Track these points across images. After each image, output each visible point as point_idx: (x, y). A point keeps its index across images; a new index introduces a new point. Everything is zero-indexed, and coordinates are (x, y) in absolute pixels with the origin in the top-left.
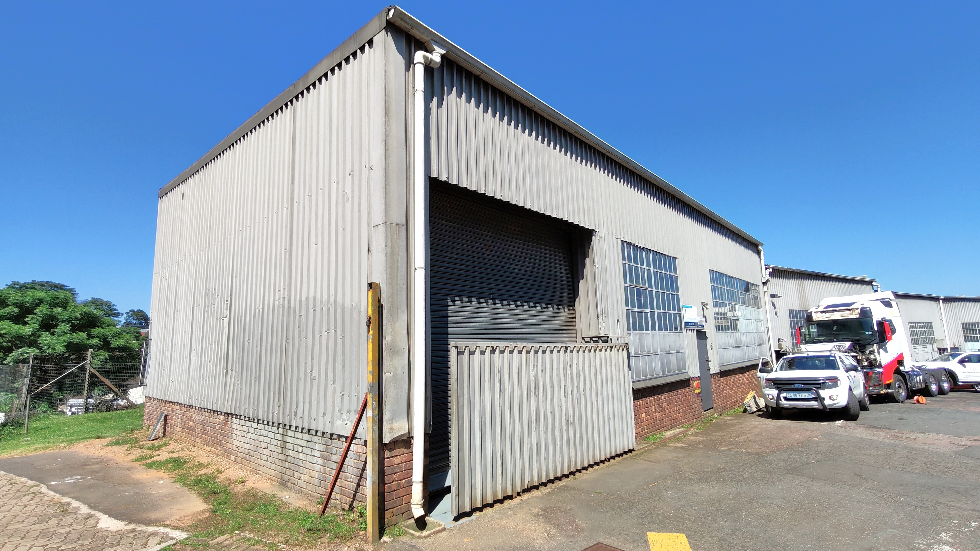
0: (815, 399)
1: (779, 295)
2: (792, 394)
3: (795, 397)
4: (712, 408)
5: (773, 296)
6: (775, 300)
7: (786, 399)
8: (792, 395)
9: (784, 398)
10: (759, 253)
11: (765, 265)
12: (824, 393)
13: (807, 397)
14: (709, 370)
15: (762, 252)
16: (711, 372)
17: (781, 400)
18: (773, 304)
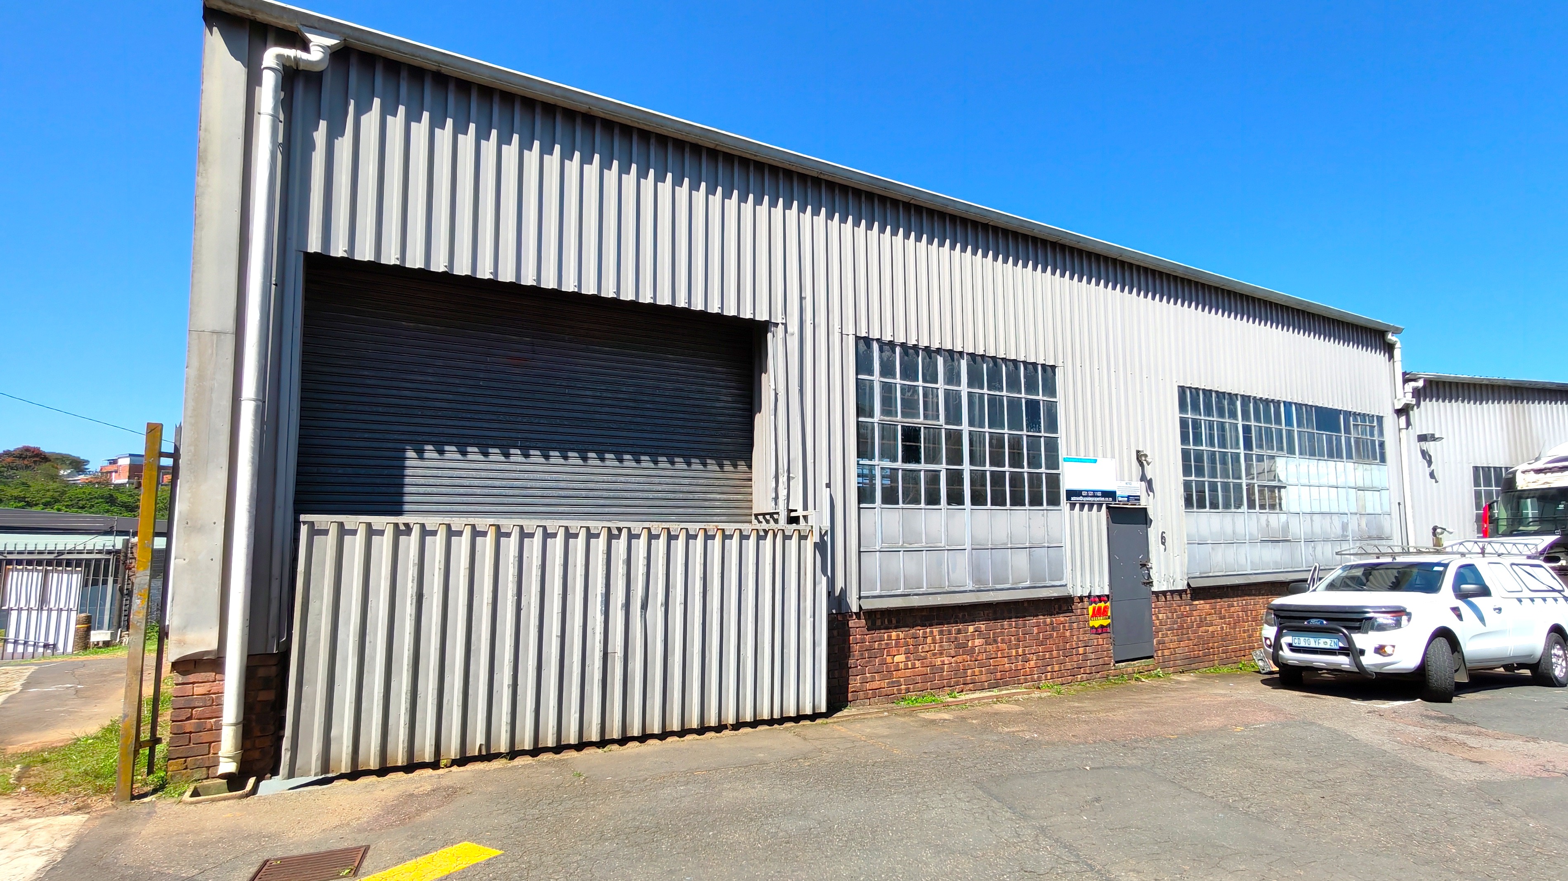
0: (1343, 651)
1: (1436, 436)
2: (1302, 639)
3: (1307, 645)
4: (1152, 657)
5: (1422, 438)
6: (1430, 446)
7: (1294, 649)
8: (1303, 641)
9: (1290, 645)
10: (1389, 348)
11: (1404, 374)
12: (1360, 640)
13: (1328, 646)
14: (1151, 584)
15: (1398, 345)
16: (1155, 588)
17: (1281, 649)
18: (1424, 453)
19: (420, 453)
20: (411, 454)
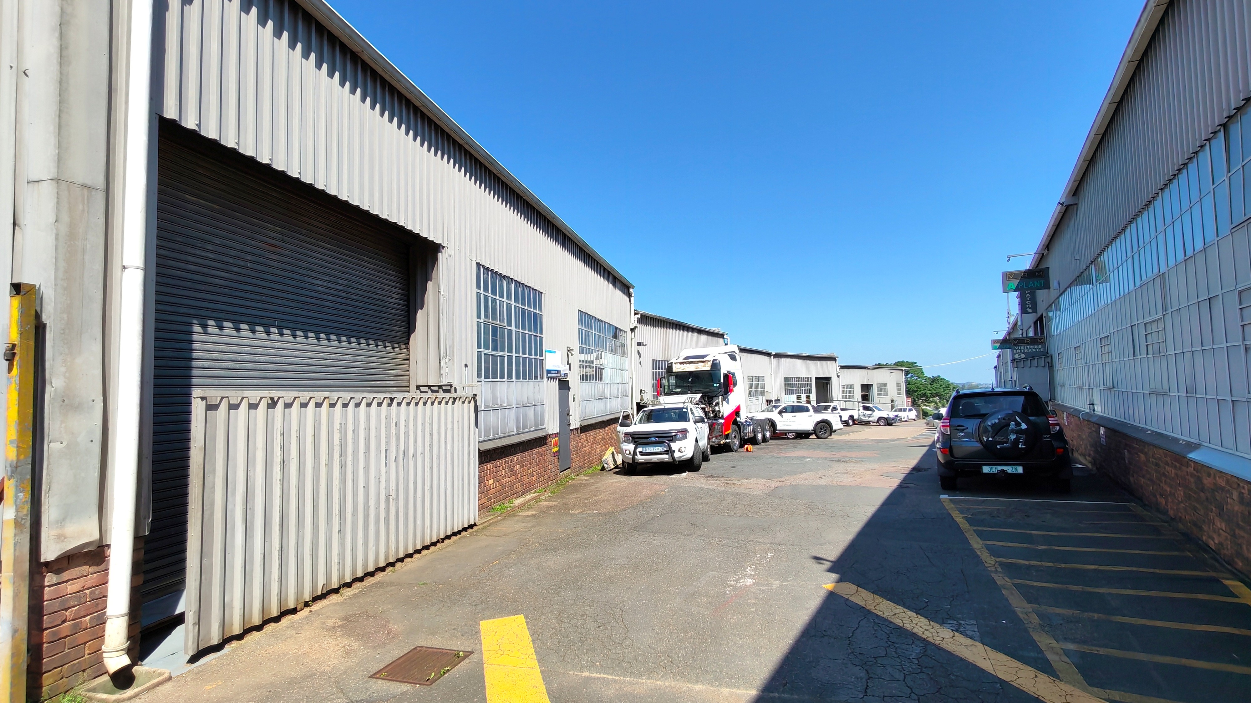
0: (666, 452)
1: (644, 344)
2: (647, 448)
3: (650, 451)
4: (570, 468)
5: (639, 344)
6: (641, 348)
7: (642, 454)
8: (647, 449)
9: (640, 452)
10: (629, 296)
11: (635, 310)
12: (675, 446)
13: (659, 451)
14: (569, 425)
15: (633, 295)
16: (571, 428)
17: (637, 455)
18: (639, 353)
19: (204, 326)
20: (197, 328)
